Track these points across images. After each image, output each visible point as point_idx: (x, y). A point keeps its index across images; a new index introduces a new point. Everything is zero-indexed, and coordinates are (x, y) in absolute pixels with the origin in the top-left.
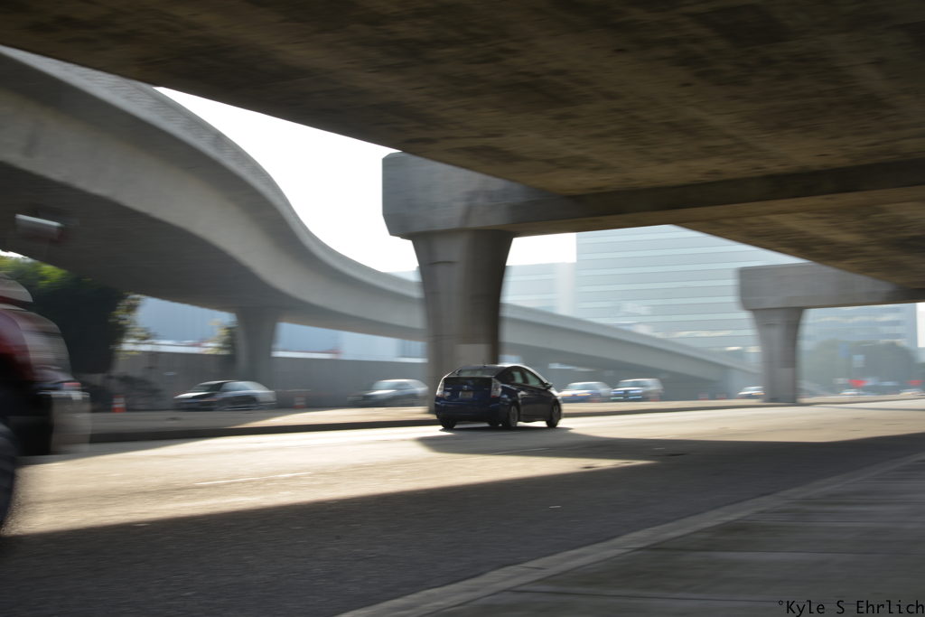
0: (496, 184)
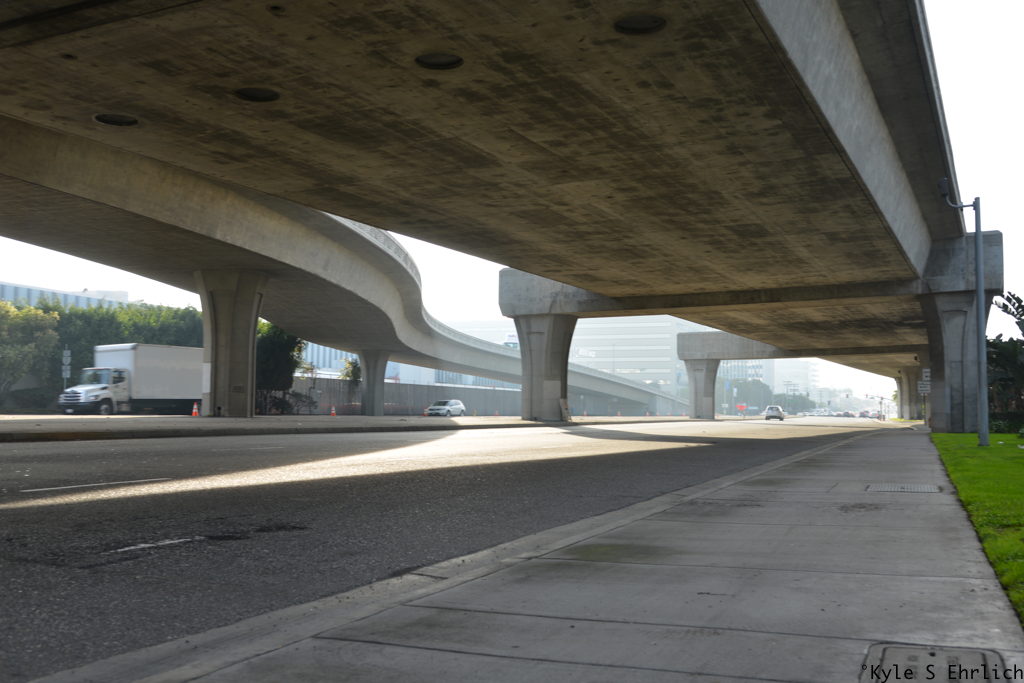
0: (570, 289)
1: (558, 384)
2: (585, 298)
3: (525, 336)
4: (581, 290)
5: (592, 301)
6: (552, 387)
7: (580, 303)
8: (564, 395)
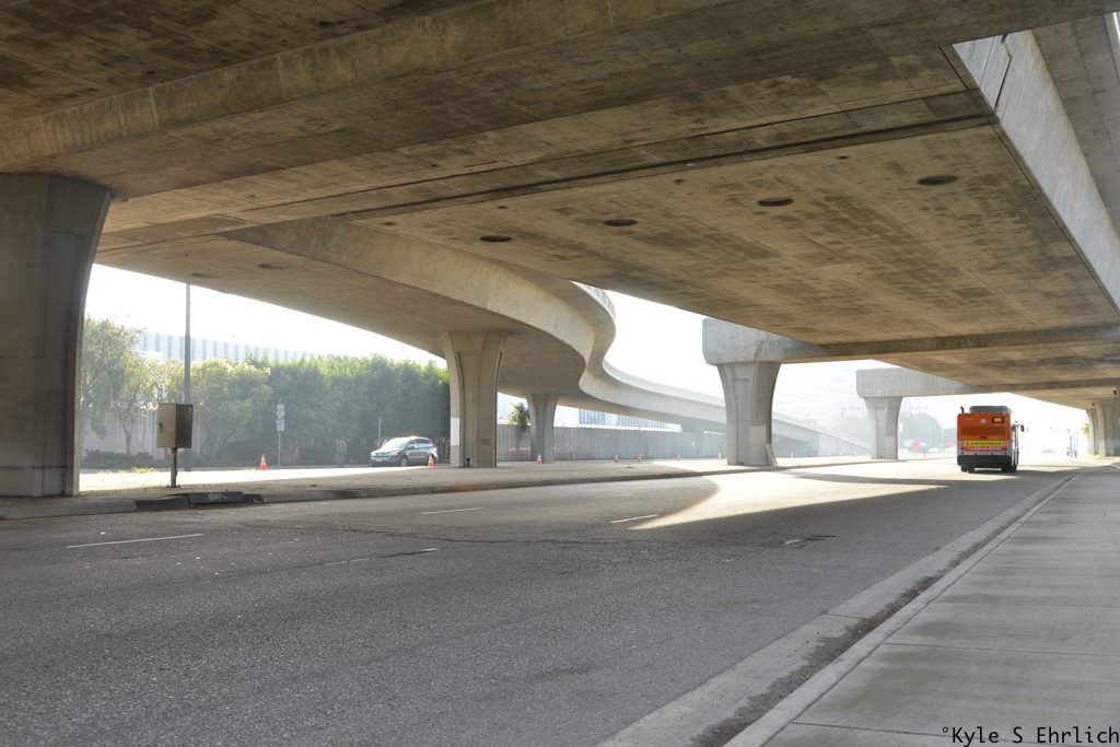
1: (764, 428)
2: (790, 345)
3: (730, 383)
4: (786, 339)
5: (798, 348)
6: (757, 432)
7: (784, 350)
8: (769, 440)
